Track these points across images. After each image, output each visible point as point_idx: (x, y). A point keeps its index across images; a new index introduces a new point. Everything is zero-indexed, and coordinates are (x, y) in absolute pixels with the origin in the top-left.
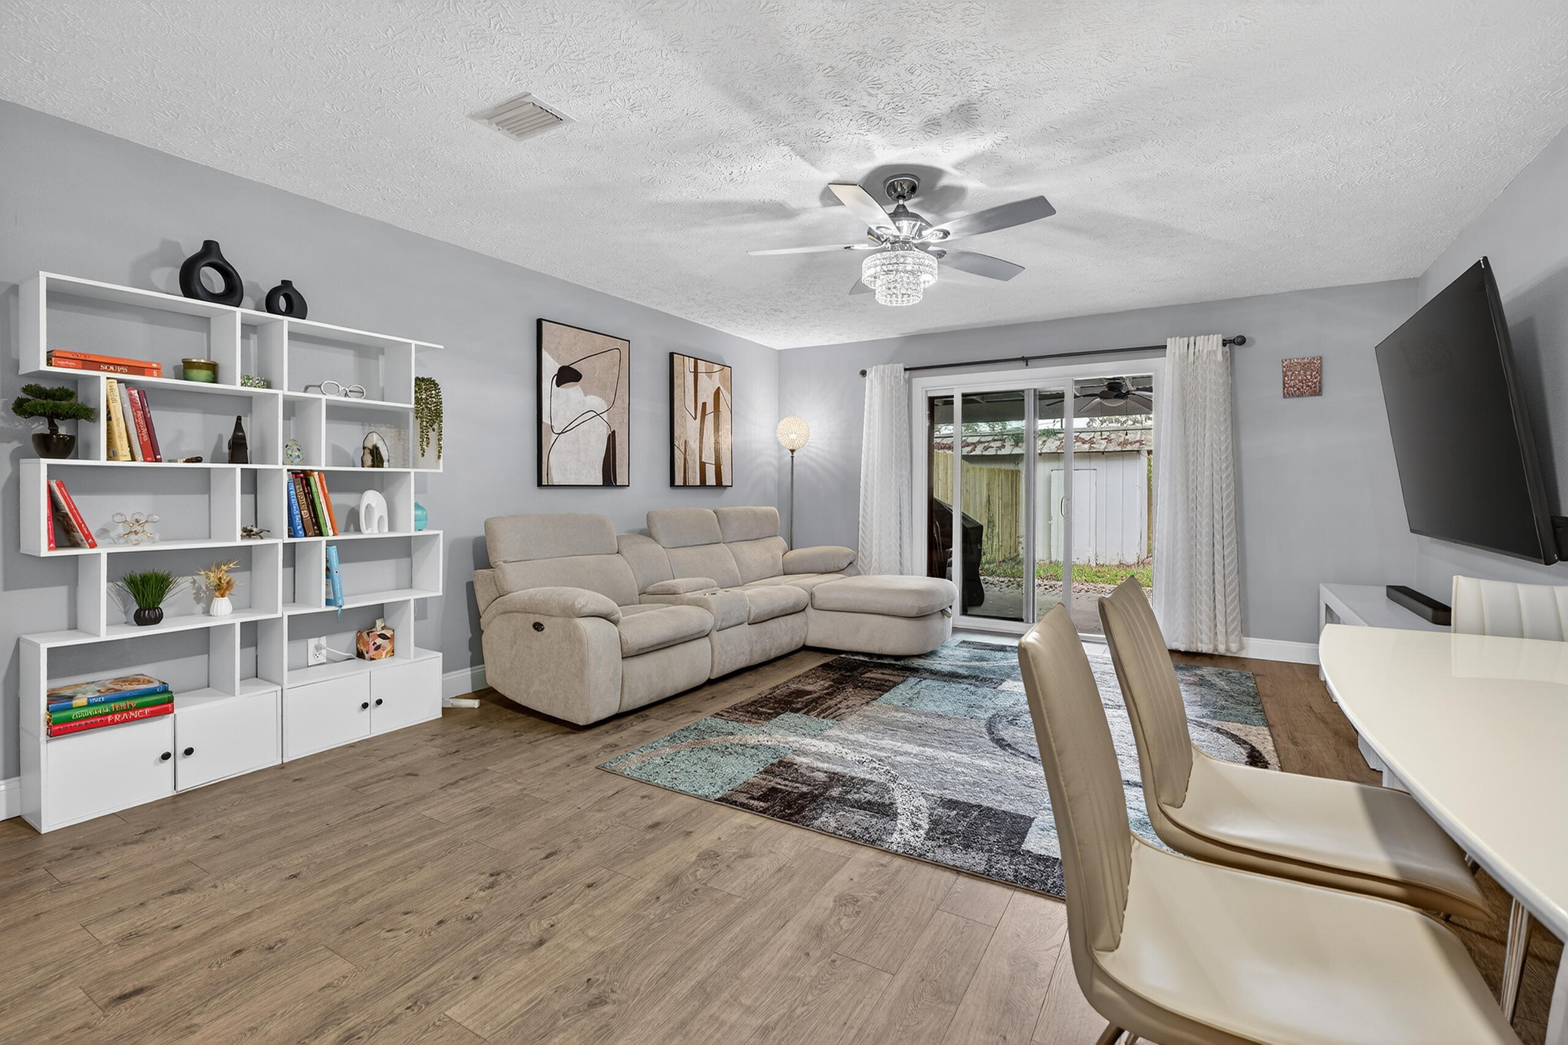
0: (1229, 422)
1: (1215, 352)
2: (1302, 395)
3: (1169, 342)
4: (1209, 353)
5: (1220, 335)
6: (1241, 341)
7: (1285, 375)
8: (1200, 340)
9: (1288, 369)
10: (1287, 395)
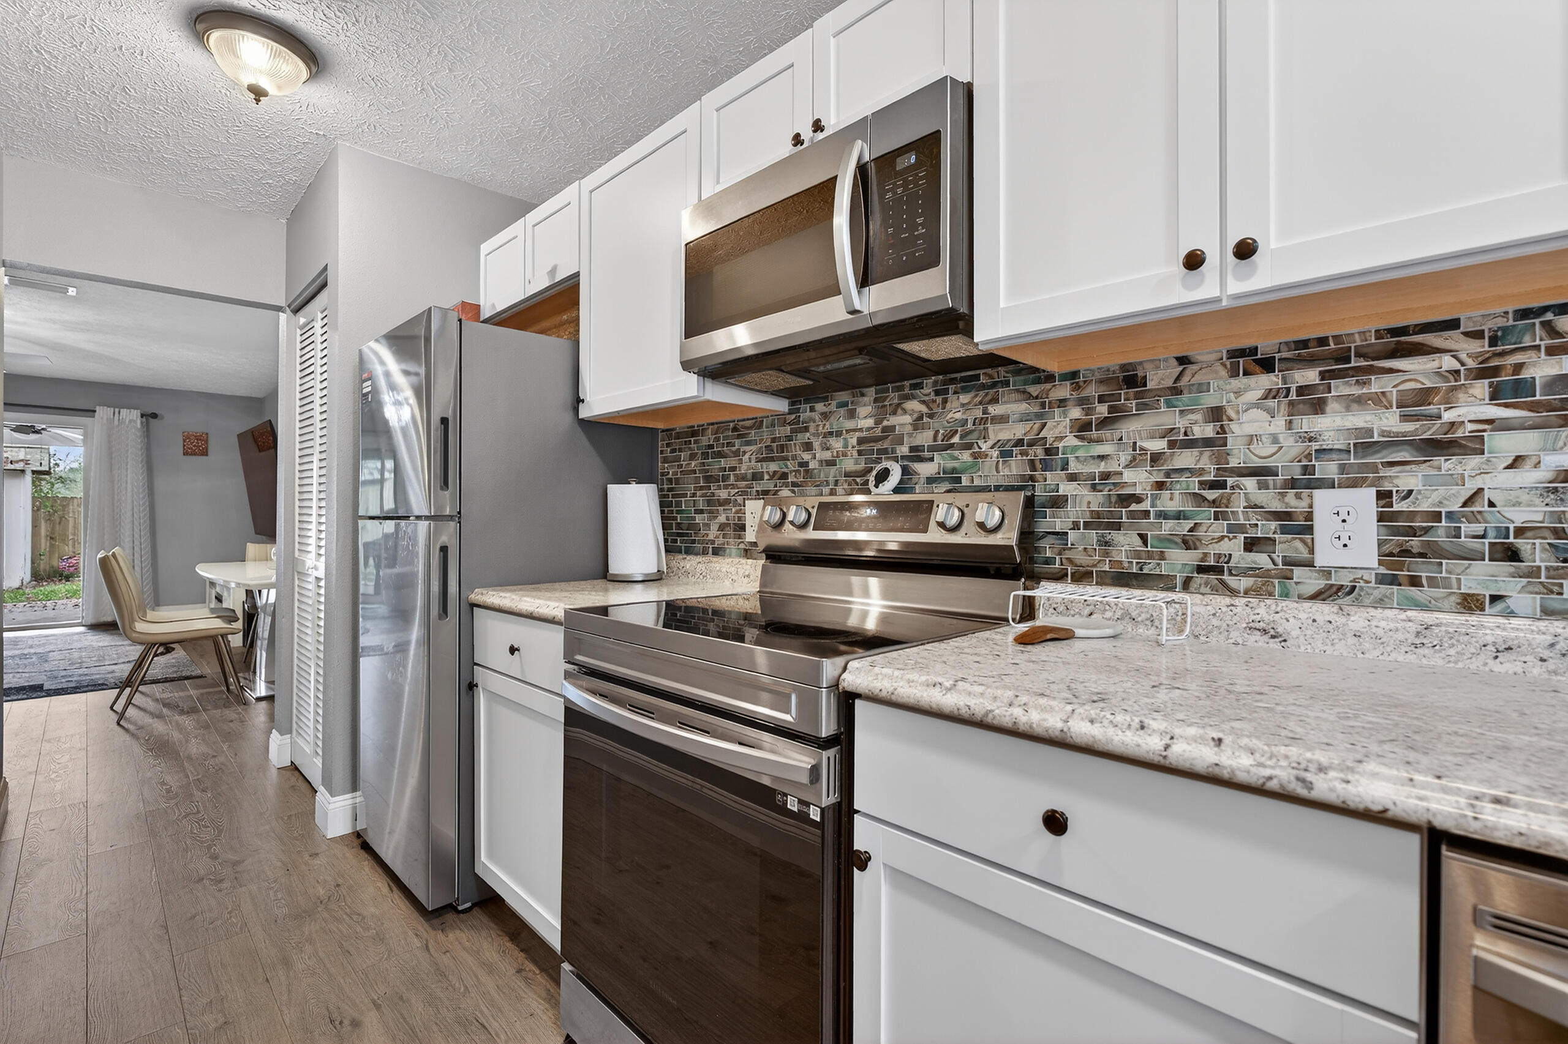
0: (145, 468)
1: (135, 422)
2: (195, 454)
3: (97, 408)
4: (130, 421)
5: (139, 411)
6: (154, 416)
7: (184, 441)
8: (124, 412)
9: (187, 438)
10: (186, 453)
